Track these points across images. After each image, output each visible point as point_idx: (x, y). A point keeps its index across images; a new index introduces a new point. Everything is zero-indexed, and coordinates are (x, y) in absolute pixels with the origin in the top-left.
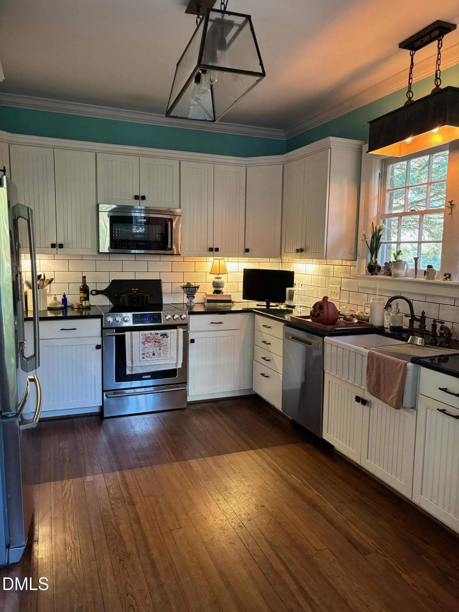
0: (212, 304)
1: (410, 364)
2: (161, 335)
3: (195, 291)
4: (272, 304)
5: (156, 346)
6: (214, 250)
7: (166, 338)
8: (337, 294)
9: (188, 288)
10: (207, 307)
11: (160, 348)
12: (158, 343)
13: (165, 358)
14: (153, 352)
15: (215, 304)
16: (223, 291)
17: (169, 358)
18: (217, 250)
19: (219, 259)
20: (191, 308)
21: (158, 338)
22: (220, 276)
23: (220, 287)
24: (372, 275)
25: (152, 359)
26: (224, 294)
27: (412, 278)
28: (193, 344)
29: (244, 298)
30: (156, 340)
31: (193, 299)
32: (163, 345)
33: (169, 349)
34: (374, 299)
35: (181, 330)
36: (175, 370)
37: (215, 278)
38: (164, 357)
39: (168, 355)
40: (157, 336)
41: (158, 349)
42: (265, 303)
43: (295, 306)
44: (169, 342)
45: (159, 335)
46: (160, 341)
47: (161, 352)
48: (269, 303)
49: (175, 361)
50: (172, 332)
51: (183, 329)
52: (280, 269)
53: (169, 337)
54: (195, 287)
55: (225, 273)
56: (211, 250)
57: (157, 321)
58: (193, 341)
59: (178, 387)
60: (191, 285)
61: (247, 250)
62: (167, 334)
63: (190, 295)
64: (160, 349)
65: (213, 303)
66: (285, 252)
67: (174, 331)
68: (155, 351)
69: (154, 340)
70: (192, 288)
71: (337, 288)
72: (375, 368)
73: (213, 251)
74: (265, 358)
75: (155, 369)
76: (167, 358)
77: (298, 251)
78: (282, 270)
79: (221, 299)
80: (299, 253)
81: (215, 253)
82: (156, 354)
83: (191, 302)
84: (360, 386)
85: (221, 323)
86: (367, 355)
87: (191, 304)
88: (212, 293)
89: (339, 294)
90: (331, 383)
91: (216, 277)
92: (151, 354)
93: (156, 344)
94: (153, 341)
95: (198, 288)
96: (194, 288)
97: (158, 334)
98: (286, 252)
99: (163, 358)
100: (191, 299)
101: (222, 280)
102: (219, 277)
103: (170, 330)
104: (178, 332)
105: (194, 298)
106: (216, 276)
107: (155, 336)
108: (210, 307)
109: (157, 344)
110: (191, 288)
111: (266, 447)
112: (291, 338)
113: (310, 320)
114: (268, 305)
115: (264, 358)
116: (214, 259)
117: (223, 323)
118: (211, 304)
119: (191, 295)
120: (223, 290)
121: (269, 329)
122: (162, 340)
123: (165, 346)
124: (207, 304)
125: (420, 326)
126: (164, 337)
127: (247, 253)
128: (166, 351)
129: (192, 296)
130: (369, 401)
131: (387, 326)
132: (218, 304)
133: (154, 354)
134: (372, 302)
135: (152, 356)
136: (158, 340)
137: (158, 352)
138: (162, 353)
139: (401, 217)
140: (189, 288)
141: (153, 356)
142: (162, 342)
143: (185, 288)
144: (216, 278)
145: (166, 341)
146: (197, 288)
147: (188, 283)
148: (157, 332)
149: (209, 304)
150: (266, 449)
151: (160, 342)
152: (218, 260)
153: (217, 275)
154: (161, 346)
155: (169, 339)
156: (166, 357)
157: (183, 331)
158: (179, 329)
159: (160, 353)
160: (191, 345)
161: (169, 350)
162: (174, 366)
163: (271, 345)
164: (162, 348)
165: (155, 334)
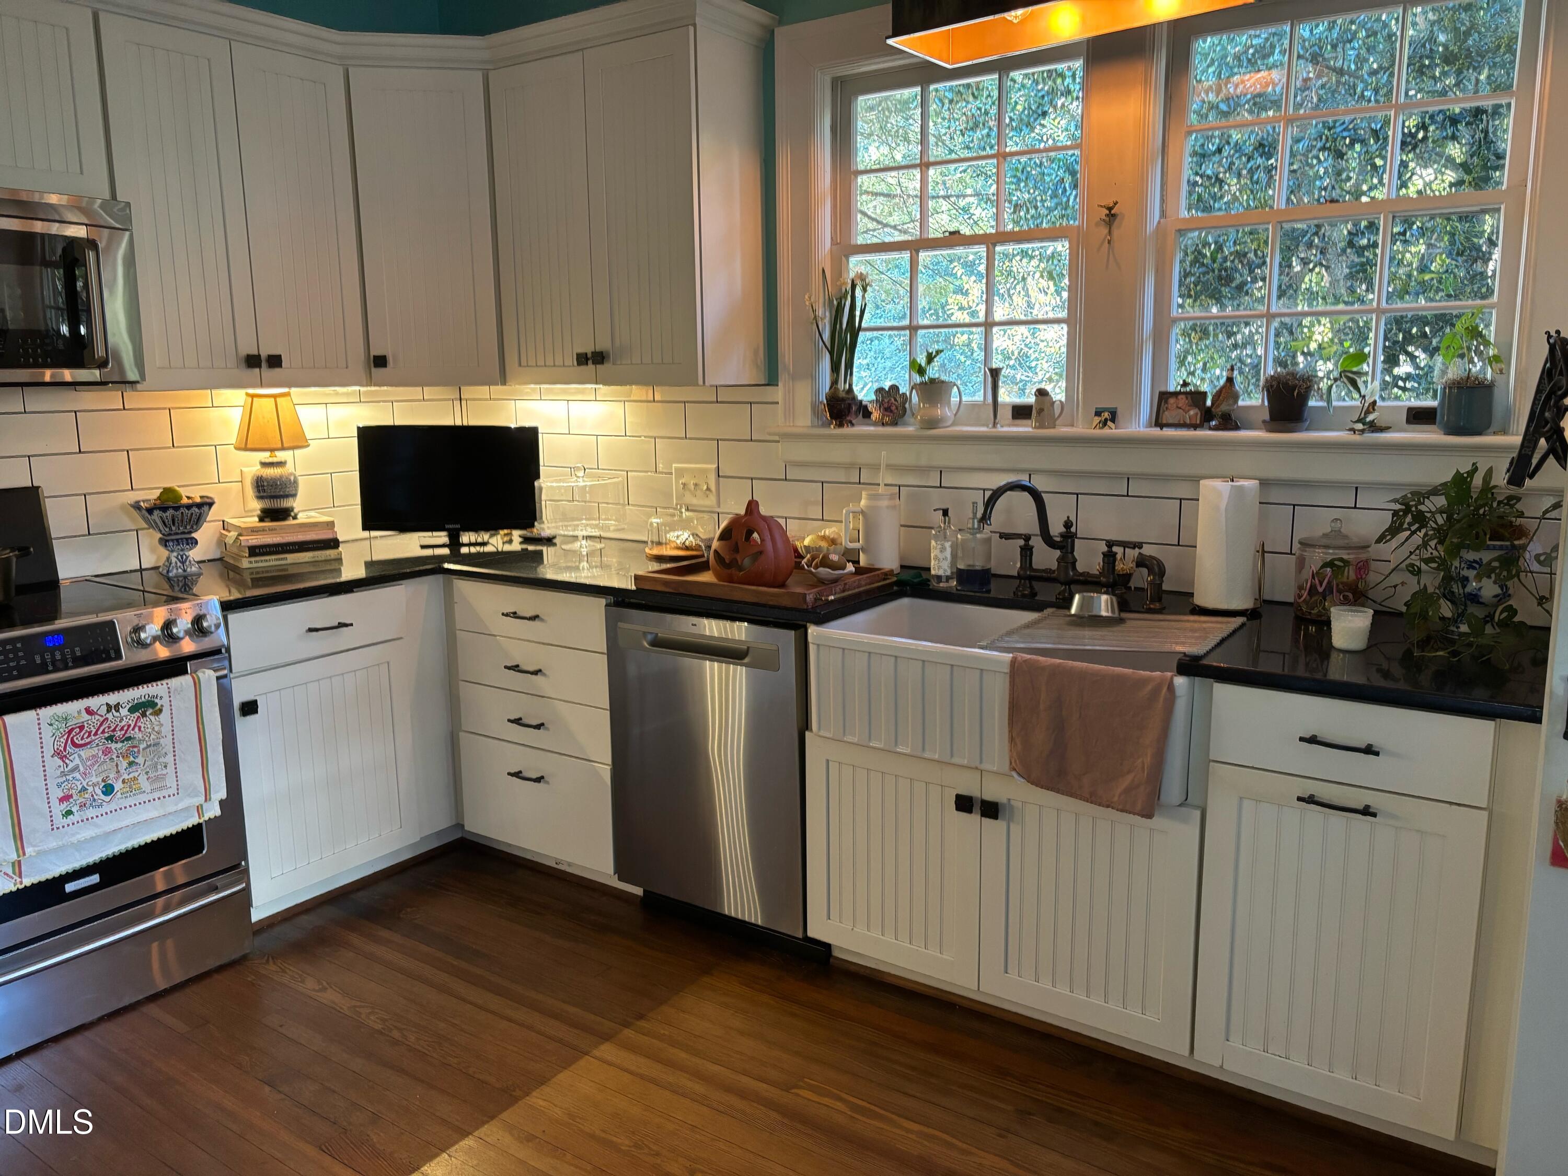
0: (271, 561)
1: (1180, 682)
2: (132, 710)
3: (199, 519)
4: (465, 538)
5: (114, 757)
6: (264, 364)
7: (152, 718)
8: (708, 489)
9: (170, 512)
10: (252, 573)
11: (132, 759)
12: (123, 742)
13: (156, 795)
14: (103, 781)
15: (282, 559)
16: (296, 511)
17: (171, 792)
18: (275, 361)
19: (275, 397)
20: (185, 585)
21: (123, 723)
22: (281, 456)
23: (287, 496)
24: (841, 425)
25: (106, 808)
26: (302, 518)
27: (984, 429)
28: (251, 718)
29: (366, 527)
30: (114, 730)
31: (191, 549)
32: (142, 746)
33: (171, 755)
34: (871, 497)
35: (208, 676)
36: (197, 828)
37: (259, 467)
38: (152, 791)
39: (171, 781)
40: (118, 714)
41: (124, 764)
42: (441, 537)
43: (554, 537)
44: (167, 729)
45: (124, 712)
46: (131, 733)
47: (136, 774)
48: (458, 537)
49: (197, 796)
50: (176, 690)
51: (215, 671)
52: (458, 423)
53: (166, 711)
54: (199, 506)
55: (300, 443)
56: (253, 361)
57: (104, 656)
58: (250, 708)
59: (215, 889)
60: (178, 497)
61: (380, 361)
62: (156, 701)
63: (177, 534)
64: (131, 764)
65: (273, 557)
66: (520, 365)
67: (182, 682)
68: (112, 776)
69: (103, 732)
70: (189, 507)
71: (704, 472)
72: (1042, 707)
73: (259, 366)
74: (520, 719)
75: (120, 844)
76: (165, 793)
77: (587, 359)
78: (465, 424)
79: (300, 537)
80: (591, 366)
81: (267, 373)
82: (118, 786)
83: (183, 563)
84: (977, 764)
85: (341, 625)
86: (1007, 670)
87: (185, 571)
88: (253, 521)
89: (713, 488)
90: (833, 767)
91: (263, 461)
92: (99, 792)
93: (113, 746)
94: (99, 739)
95: (210, 505)
96: (195, 510)
97: (117, 707)
98: (524, 363)
99: (151, 797)
100: (182, 550)
101: (289, 468)
102: (275, 460)
103: (164, 682)
104: (197, 684)
105: (196, 543)
106: (265, 456)
107: (110, 716)
108: (263, 572)
109: (119, 745)
110: (182, 510)
111: (641, 1017)
112: (646, 644)
113: (706, 577)
114: (455, 544)
115: (517, 721)
116: (253, 396)
117: (351, 625)
118: (266, 561)
119: (183, 533)
120: (297, 504)
121: (536, 623)
122: (137, 729)
123: (152, 748)
124: (251, 562)
125: (1059, 560)
126: (144, 715)
127: (378, 372)
128: (159, 767)
129: (187, 539)
130: (1004, 805)
131: (945, 570)
132: (292, 558)
133: (108, 790)
134: (867, 507)
135: (103, 797)
136: (122, 729)
137: (126, 777)
138: (143, 779)
139: (917, 252)
140: (176, 508)
141: (107, 799)
142: (139, 735)
143: (156, 513)
144: (264, 465)
145: (157, 729)
146: (206, 508)
147: (167, 491)
148: (112, 698)
149: (256, 562)
150: (642, 1023)
151: (129, 739)
152: (273, 399)
153: (267, 454)
154: (136, 750)
155: (164, 717)
156: (160, 789)
157: (218, 678)
158: (200, 674)
159: (135, 779)
160: (243, 725)
161: (169, 759)
162: (192, 816)
163: (544, 675)
164: (140, 760)
165: (104, 708)
